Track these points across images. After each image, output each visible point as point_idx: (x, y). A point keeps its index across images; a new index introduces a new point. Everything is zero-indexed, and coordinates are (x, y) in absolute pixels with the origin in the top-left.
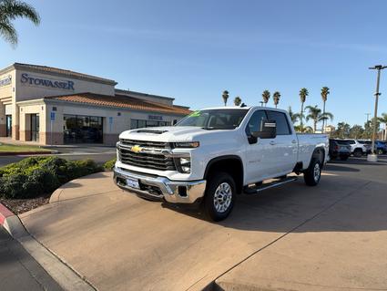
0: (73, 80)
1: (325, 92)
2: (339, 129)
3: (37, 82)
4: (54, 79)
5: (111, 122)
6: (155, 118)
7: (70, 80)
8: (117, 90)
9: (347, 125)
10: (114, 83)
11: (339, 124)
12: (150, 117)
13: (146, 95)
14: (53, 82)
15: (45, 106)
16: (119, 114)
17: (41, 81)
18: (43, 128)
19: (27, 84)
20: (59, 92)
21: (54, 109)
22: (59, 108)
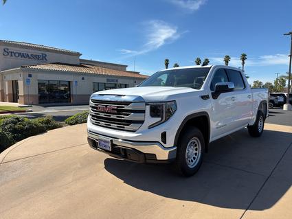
0: (46, 53)
1: (244, 58)
2: (255, 86)
3: (17, 55)
4: (30, 52)
5: (76, 85)
6: (113, 81)
8: (81, 60)
9: (261, 83)
10: (79, 55)
11: (255, 82)
12: (108, 80)
13: (105, 63)
14: (30, 54)
15: (22, 73)
16: (83, 79)
17: (19, 54)
18: (21, 93)
19: (8, 56)
20: (34, 61)
21: (30, 76)
22: (33, 75)
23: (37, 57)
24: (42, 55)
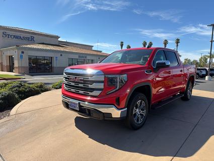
0: (34, 36)
1: (178, 41)
2: (185, 62)
3: (12, 37)
4: (22, 35)
5: (56, 60)
6: (83, 57)
7: (32, 35)
9: (189, 60)
10: (58, 37)
11: (186, 59)
12: (79, 57)
13: (77, 44)
14: (22, 36)
15: (16, 51)
16: (61, 55)
17: (14, 36)
18: (16, 65)
19: (6, 38)
20: (25, 42)
21: (23, 52)
22: (25, 52)
23: (27, 39)
24: (31, 37)
